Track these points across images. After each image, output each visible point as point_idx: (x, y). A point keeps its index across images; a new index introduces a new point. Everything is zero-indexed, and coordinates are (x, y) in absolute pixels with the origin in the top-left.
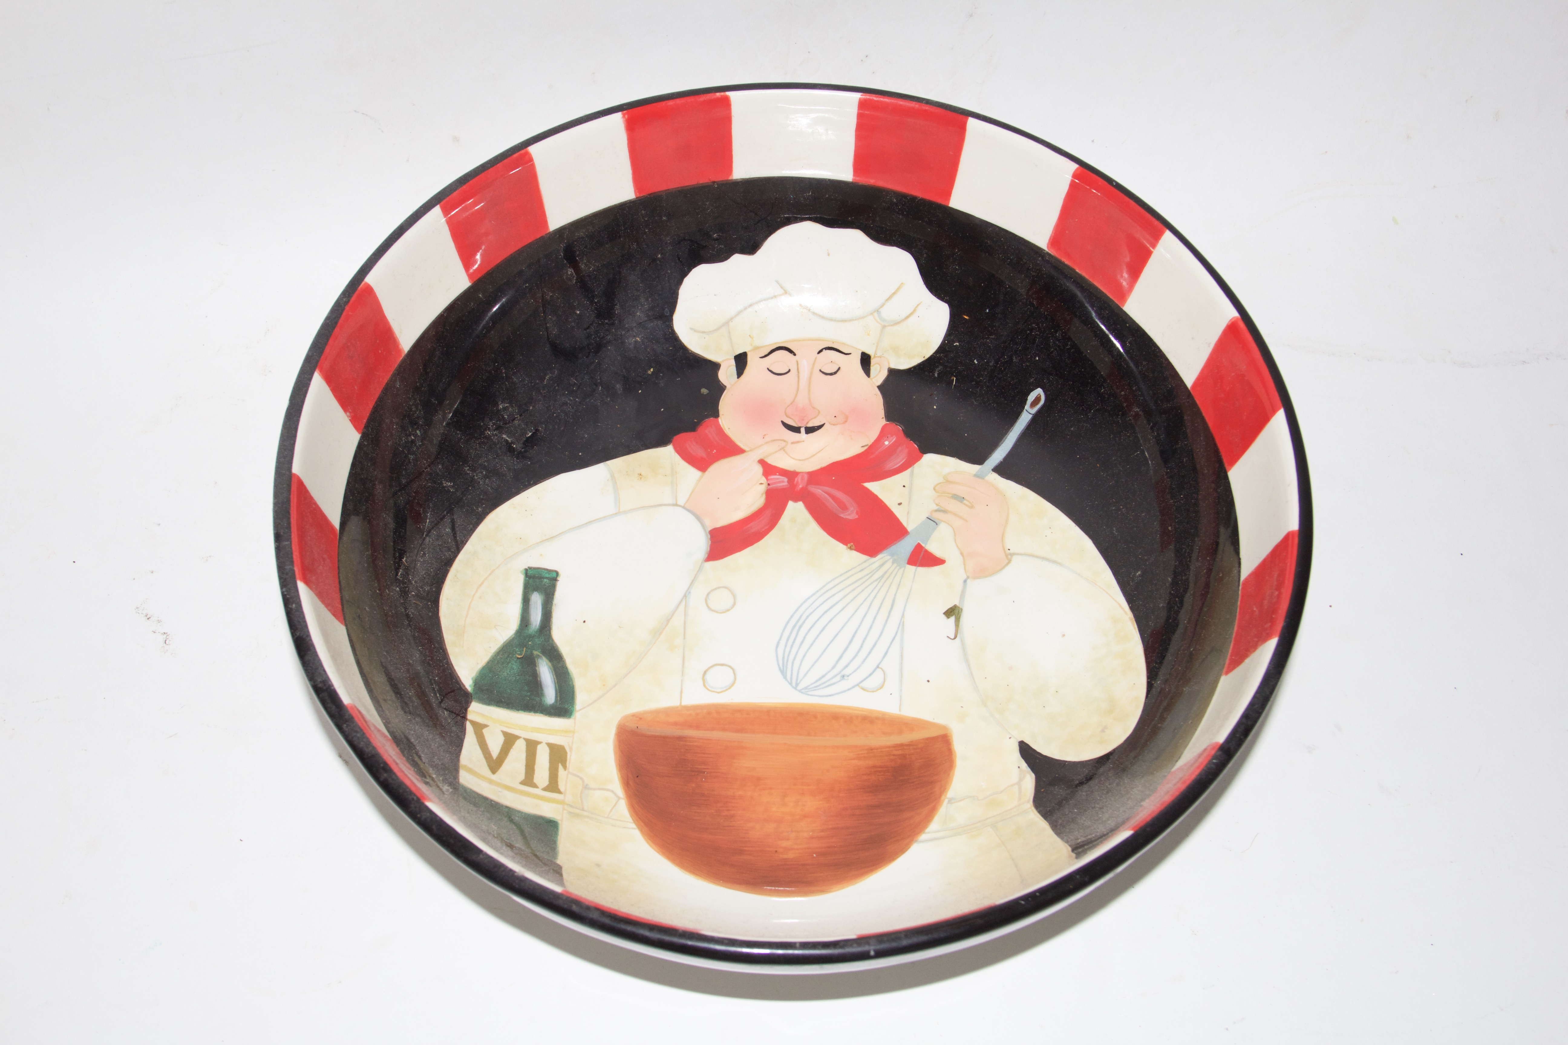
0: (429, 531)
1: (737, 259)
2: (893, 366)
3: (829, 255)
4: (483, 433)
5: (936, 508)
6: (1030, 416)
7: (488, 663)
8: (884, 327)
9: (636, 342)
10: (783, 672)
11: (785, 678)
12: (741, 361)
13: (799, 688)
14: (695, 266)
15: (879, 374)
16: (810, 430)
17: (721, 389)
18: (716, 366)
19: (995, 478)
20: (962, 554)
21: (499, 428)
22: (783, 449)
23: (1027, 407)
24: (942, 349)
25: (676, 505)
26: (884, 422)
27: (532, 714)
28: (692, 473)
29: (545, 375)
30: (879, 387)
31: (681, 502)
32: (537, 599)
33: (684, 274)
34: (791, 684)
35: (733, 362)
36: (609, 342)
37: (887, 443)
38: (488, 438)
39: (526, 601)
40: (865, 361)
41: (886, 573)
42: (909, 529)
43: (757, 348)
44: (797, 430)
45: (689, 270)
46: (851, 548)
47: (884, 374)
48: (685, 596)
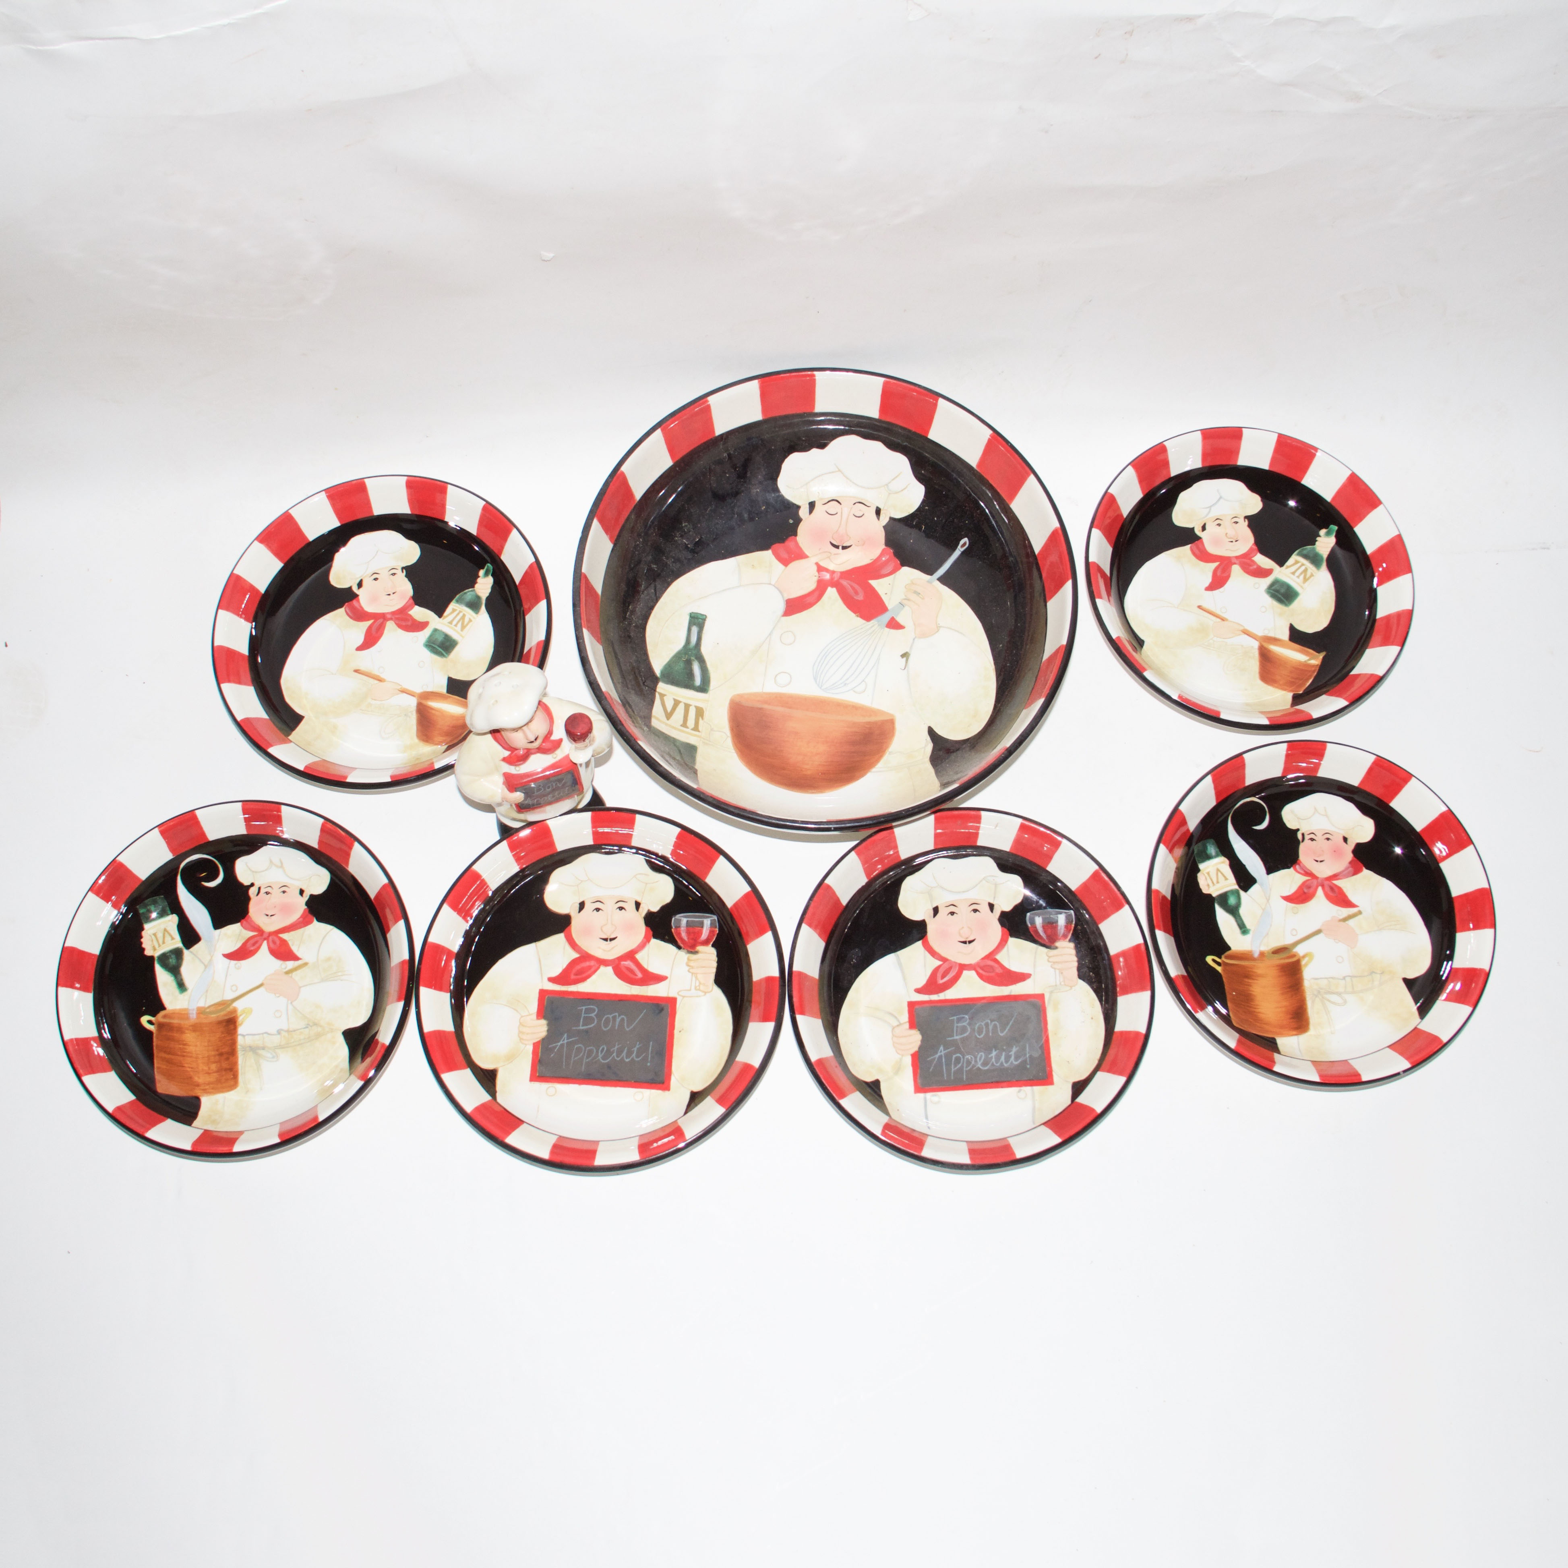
0: (643, 592)
1: (815, 451)
2: (893, 516)
3: (864, 453)
4: (673, 539)
5: (905, 597)
6: (960, 553)
8: (890, 494)
9: (757, 492)
10: (815, 679)
11: (816, 682)
12: (812, 505)
13: (823, 688)
14: (792, 453)
15: (884, 520)
16: (844, 548)
17: (798, 520)
18: (798, 507)
19: (938, 584)
20: (914, 624)
21: (682, 536)
22: (829, 557)
23: (959, 547)
24: (919, 510)
25: (770, 584)
26: (884, 547)
27: (688, 690)
28: (780, 566)
29: (707, 509)
30: (884, 527)
31: (773, 582)
32: (695, 630)
33: (786, 457)
34: (818, 685)
35: (808, 506)
36: (743, 491)
37: (884, 559)
38: (676, 541)
39: (689, 630)
40: (878, 512)
41: (873, 631)
42: (889, 608)
43: (821, 499)
44: (837, 547)
45: (789, 455)
46: (857, 616)
47: (887, 520)
48: (770, 634)
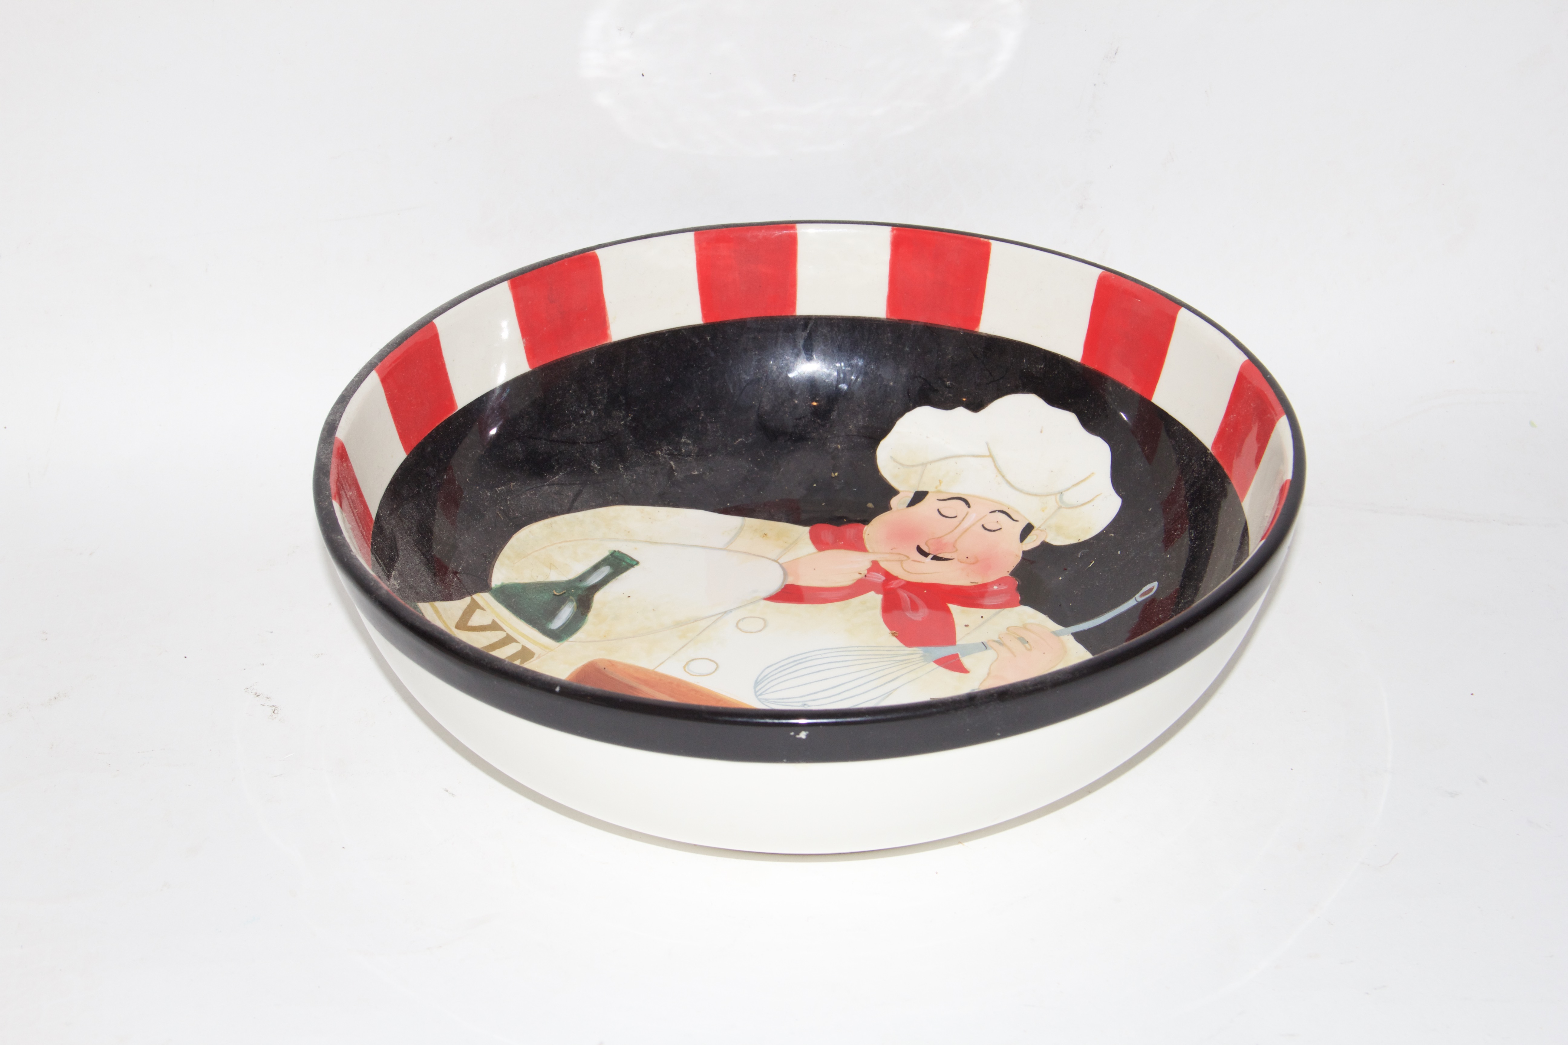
0: (553, 484)
1: (961, 412)
2: (1049, 540)
3: (1041, 432)
4: (655, 451)
5: (996, 639)
6: (1135, 603)
7: (526, 584)
8: (1060, 508)
9: (837, 448)
10: (757, 683)
11: (755, 687)
12: (919, 497)
13: (760, 697)
14: (921, 405)
15: (1032, 542)
16: (935, 558)
17: (887, 508)
18: (894, 492)
19: (1072, 638)
20: (989, 674)
21: (671, 455)
22: (901, 561)
23: (1137, 596)
24: (1098, 537)
25: (776, 561)
26: (1007, 575)
27: (531, 627)
28: (811, 548)
29: (740, 437)
30: (1024, 552)
31: (781, 561)
32: (605, 570)
33: (908, 409)
34: (756, 692)
35: (912, 495)
36: (812, 439)
37: (995, 587)
38: (657, 457)
39: (596, 568)
40: (1028, 529)
41: (908, 660)
42: (958, 643)
43: (939, 492)
44: (925, 554)
45: (914, 407)
46: (893, 634)
47: (1037, 543)
48: (725, 612)
